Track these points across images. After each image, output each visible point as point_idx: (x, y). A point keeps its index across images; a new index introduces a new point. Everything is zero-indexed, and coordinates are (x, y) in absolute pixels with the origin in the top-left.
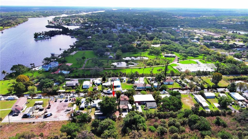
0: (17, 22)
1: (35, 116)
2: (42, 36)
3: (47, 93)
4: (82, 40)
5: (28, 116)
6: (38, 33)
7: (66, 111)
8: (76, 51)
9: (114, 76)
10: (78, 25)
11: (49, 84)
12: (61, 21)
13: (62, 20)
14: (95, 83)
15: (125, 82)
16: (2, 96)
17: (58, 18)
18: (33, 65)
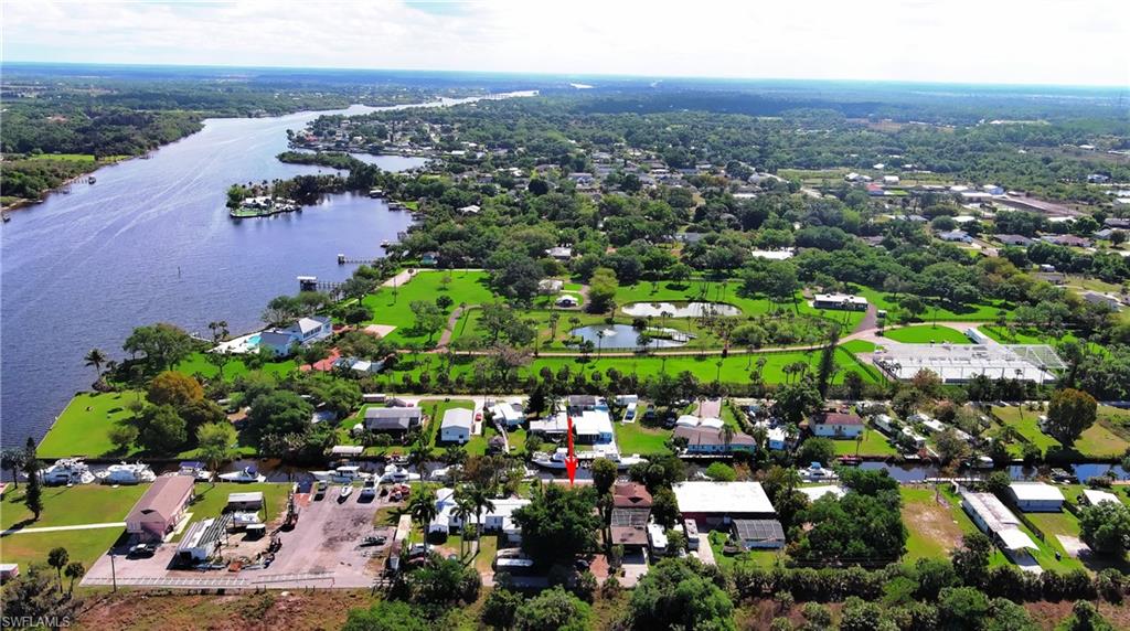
0: (155, 137)
1: (229, 562)
2: (260, 200)
3: (278, 457)
4: (439, 223)
5: (197, 558)
6: (244, 187)
7: (362, 546)
8: (410, 272)
9: (582, 389)
10: (417, 155)
11: (293, 419)
12: (344, 136)
13: (348, 129)
14: (498, 421)
15: (633, 421)
16: (86, 462)
17: (332, 120)
18: (219, 330)
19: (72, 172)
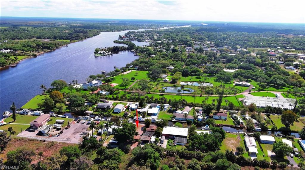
0: (86, 36)
2: (102, 52)
3: (74, 112)
4: (141, 59)
5: (43, 133)
6: (100, 49)
7: (81, 134)
10: (149, 42)
11: (79, 104)
14: (130, 108)
18: (75, 82)
19: (63, 44)
